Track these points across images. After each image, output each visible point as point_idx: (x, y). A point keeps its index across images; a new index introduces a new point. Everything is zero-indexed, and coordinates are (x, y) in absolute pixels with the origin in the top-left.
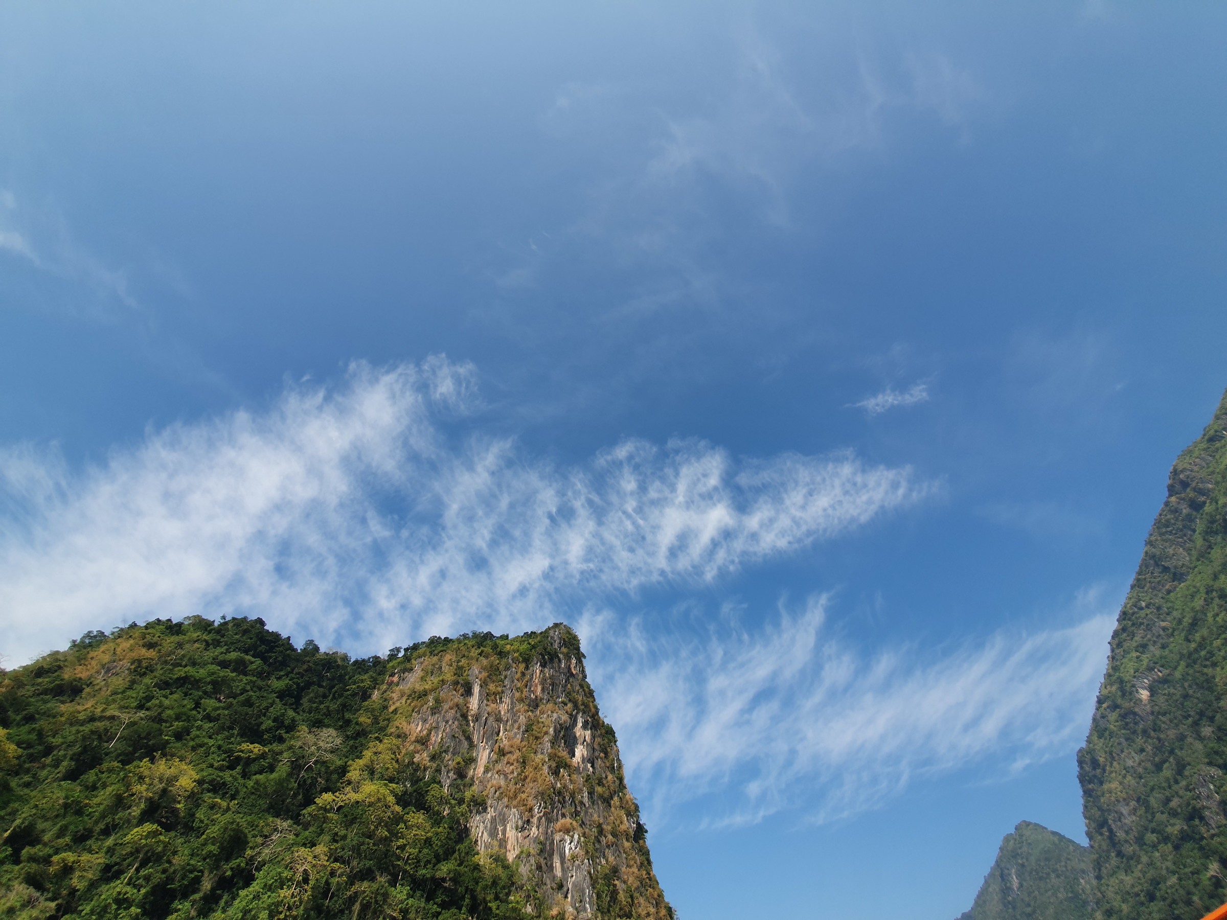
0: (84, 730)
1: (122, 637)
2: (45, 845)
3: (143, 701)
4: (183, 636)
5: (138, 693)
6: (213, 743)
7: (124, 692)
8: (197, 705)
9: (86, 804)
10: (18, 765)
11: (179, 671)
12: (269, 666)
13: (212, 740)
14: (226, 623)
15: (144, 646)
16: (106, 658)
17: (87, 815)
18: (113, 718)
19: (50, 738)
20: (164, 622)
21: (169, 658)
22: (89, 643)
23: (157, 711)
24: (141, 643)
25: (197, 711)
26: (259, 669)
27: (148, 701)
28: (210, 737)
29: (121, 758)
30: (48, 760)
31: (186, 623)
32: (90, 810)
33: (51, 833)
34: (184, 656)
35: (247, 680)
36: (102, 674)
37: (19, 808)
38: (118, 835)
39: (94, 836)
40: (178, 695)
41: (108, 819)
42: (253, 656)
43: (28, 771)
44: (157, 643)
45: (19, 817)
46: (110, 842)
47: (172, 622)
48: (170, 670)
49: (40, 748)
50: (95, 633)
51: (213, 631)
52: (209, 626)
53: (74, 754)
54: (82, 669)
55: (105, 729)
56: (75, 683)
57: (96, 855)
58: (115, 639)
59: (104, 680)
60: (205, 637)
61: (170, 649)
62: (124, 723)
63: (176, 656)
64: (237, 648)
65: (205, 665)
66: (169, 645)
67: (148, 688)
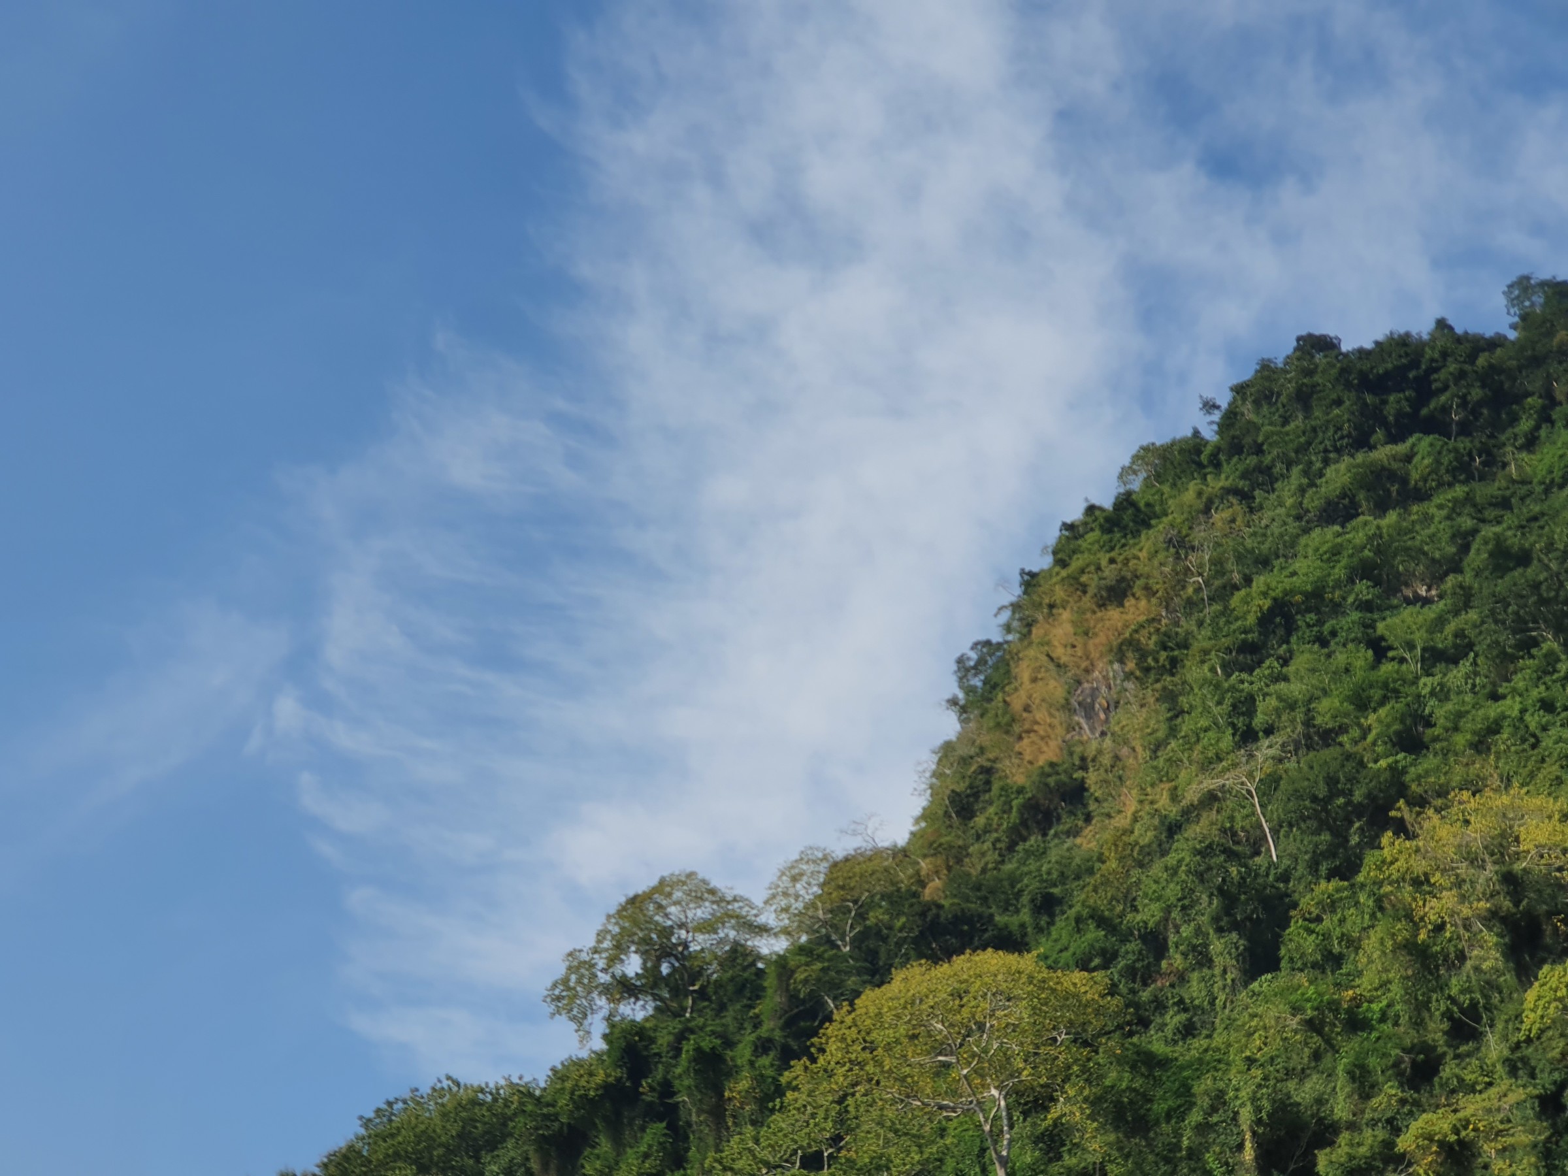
0: (1180, 861)
1: (1035, 621)
2: (1352, 1126)
3: (1240, 722)
4: (1165, 520)
5: (1207, 710)
6: (1517, 707)
7: (1173, 732)
8: (1379, 649)
9: (1353, 999)
10: (1127, 1006)
11: (1246, 601)
12: (1465, 429)
13: (1508, 701)
14: (1230, 418)
15: (1102, 605)
16: (1055, 688)
17: (1383, 1019)
18: (1211, 799)
19: (1129, 916)
20: (1085, 524)
21: (1190, 590)
22: (985, 683)
23: (1293, 721)
24: (1087, 601)
25: (1393, 659)
26: (1445, 461)
27: (1251, 713)
28: (1495, 697)
29: (1323, 869)
30: (1176, 960)
31: (1136, 484)
32: (1375, 1007)
33: (1341, 1097)
34: (1218, 564)
35: (1440, 507)
36: (1085, 726)
37: (1221, 1085)
38: (1500, 1026)
39: (1444, 1054)
40: (1307, 656)
41: (1439, 1006)
42: (1393, 439)
43: (1160, 1006)
44: (1122, 579)
45: (1238, 1102)
46: (1494, 1048)
47: (1101, 509)
48: (1223, 613)
49: (1134, 946)
50: (974, 655)
51: (1222, 457)
52: (1199, 452)
53: (1216, 919)
54: (1033, 743)
55: (1224, 831)
56: (1052, 781)
57: (1493, 1091)
58: (1026, 636)
59: (1103, 734)
60: (1216, 484)
61: (1167, 569)
62: (1249, 792)
63: (1200, 574)
64: (1326, 451)
65: (1293, 544)
66: (1156, 563)
67: (1217, 686)
